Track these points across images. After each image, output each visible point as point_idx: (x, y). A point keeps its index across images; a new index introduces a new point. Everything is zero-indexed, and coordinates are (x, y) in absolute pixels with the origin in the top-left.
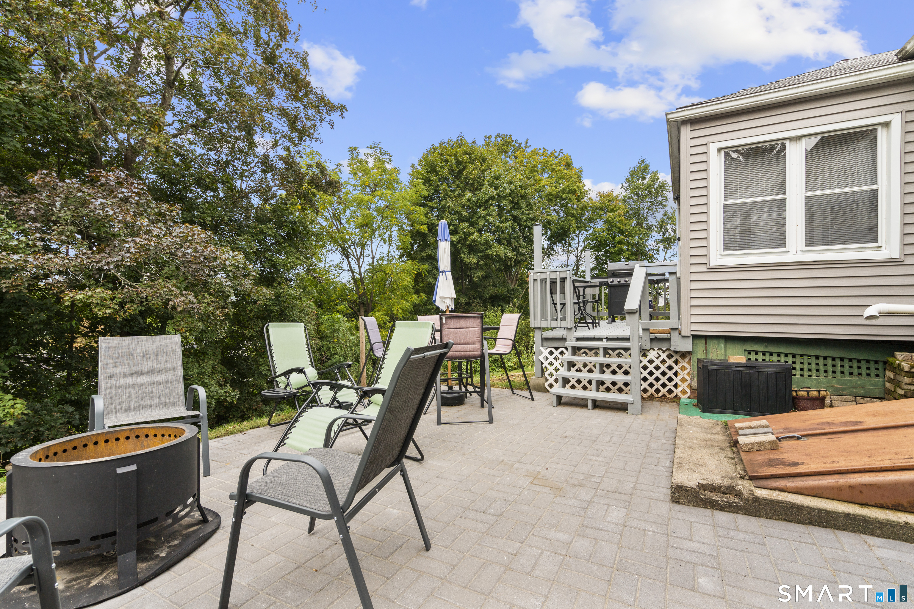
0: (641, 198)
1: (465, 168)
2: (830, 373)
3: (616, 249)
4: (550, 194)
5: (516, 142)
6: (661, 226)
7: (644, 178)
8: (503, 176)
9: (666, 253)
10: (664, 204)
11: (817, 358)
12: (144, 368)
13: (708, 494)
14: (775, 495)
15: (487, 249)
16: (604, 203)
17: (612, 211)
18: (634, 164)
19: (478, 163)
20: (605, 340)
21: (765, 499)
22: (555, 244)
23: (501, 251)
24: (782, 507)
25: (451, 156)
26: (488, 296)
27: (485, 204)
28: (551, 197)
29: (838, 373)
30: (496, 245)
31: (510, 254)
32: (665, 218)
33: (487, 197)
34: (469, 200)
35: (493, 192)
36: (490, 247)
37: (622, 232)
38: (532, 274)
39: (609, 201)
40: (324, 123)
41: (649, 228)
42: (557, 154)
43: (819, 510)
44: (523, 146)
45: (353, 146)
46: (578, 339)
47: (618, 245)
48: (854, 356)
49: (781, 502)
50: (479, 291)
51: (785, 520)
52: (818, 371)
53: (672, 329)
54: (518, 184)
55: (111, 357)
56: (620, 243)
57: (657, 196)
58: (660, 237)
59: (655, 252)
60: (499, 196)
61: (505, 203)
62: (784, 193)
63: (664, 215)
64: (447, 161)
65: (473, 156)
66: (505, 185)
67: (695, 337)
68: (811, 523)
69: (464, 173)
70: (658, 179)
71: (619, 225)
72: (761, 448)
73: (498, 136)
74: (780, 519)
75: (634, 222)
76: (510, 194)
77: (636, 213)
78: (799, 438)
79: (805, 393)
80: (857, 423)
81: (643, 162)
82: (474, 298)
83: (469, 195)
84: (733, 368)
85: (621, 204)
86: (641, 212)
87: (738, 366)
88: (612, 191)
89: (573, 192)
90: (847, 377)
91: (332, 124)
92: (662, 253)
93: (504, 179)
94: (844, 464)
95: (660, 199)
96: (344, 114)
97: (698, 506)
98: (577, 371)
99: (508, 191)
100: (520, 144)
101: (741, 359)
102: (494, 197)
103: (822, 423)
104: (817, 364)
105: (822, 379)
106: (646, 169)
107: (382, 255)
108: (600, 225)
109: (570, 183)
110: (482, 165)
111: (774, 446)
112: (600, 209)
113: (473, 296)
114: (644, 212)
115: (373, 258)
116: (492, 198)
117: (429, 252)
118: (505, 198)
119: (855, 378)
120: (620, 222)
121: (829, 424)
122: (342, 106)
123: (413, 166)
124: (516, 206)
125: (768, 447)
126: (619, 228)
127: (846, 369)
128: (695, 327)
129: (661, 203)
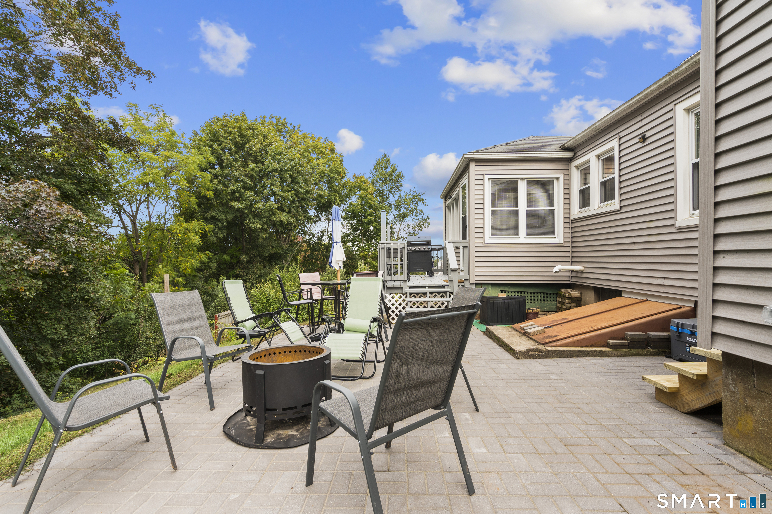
0: (385, 182)
1: (248, 141)
2: (536, 300)
3: (367, 219)
4: (323, 172)
5: (291, 125)
6: (398, 205)
7: (386, 168)
8: (284, 153)
9: (401, 225)
10: (400, 189)
11: (531, 293)
12: (185, 317)
13: (530, 353)
14: (554, 349)
15: (271, 215)
16: (358, 183)
17: (365, 190)
18: (380, 157)
19: (261, 138)
20: (427, 288)
21: (552, 350)
22: (321, 213)
23: (284, 217)
24: (558, 352)
25: (235, 128)
26: (267, 255)
27: (269, 175)
28: (323, 175)
29: (539, 300)
30: (279, 211)
31: (291, 220)
32: (400, 199)
33: (270, 169)
34: (252, 170)
35: (276, 165)
36: (274, 214)
37: (371, 207)
38: (380, 245)
39: (362, 182)
40: (125, 83)
41: (390, 206)
42: (323, 140)
43: (570, 351)
44: (296, 129)
45: (133, 102)
46: (411, 287)
47: (369, 217)
48: (545, 291)
49: (557, 350)
50: (259, 251)
51: (559, 357)
52: (531, 300)
53: (465, 280)
54: (297, 161)
55: (164, 308)
56: (370, 215)
57: (395, 183)
58: (397, 213)
59: (393, 224)
60: (281, 170)
61: (287, 176)
62: (518, 206)
63: (400, 197)
64: (230, 133)
65: (256, 132)
66: (286, 160)
67: (477, 284)
68: (568, 357)
69: (247, 146)
70: (396, 170)
71: (370, 201)
72: (538, 333)
73: (271, 117)
74: (557, 358)
75: (379, 199)
76: (290, 169)
77: (380, 193)
78: (549, 327)
79: (531, 311)
80: (566, 319)
81: (386, 156)
82: (255, 257)
83: (252, 165)
84: (501, 300)
85: (370, 186)
86: (385, 193)
87: (503, 298)
88: (364, 175)
89: (339, 173)
90: (543, 302)
91: (133, 86)
92: (398, 225)
93: (285, 155)
94: (573, 333)
95: (397, 185)
96: (151, 80)
97: (527, 358)
98: (424, 308)
99: (289, 166)
100: (294, 127)
101: (504, 295)
102: (277, 170)
103: (553, 321)
104: (531, 296)
105: (533, 304)
106: (388, 162)
107: (159, 214)
108: (354, 200)
109: (336, 165)
110: (264, 141)
111: (543, 331)
112: (354, 187)
113: (254, 255)
114: (386, 193)
115: (150, 216)
116: (275, 170)
117: (213, 214)
118: (286, 171)
119: (546, 303)
120: (370, 199)
121: (556, 320)
122: (149, 71)
123: (195, 134)
124: (294, 180)
125: (541, 332)
126: (370, 203)
127: (542, 299)
128: (477, 278)
129: (398, 188)
